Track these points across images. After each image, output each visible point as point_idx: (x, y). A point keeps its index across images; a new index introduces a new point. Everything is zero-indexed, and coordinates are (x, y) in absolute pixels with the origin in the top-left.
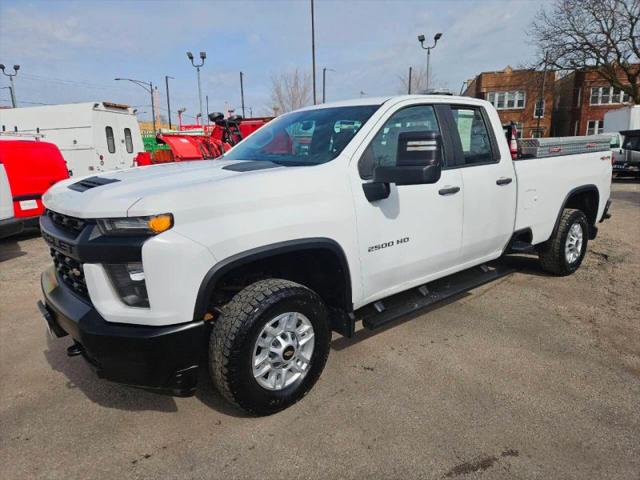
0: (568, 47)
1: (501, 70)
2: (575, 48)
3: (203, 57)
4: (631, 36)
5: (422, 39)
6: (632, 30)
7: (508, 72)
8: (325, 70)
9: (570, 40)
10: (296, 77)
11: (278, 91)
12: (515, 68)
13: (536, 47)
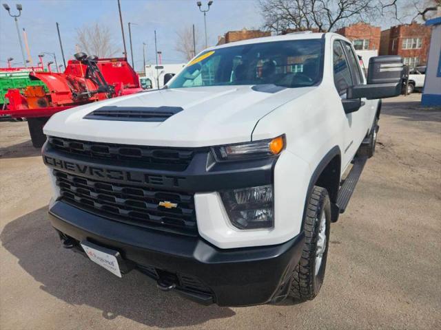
0: (279, 16)
1: (240, 30)
2: (282, 18)
3: (20, 9)
4: (312, 11)
5: (199, 5)
6: (313, 7)
7: (244, 31)
8: (129, 24)
9: (280, 12)
10: (97, 29)
11: (82, 39)
12: (249, 29)
13: (261, 16)
